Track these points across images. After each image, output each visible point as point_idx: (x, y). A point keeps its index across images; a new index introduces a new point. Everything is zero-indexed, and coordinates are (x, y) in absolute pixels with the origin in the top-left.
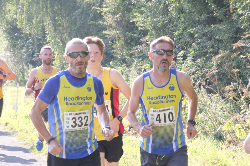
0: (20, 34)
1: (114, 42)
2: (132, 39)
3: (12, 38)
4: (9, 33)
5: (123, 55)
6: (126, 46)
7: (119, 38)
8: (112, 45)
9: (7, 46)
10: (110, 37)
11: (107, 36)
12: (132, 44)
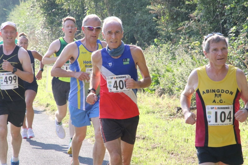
0: (58, 10)
1: (159, 17)
2: (178, 14)
3: (49, 15)
4: (47, 9)
5: (168, 32)
6: (171, 22)
7: (164, 14)
8: (156, 21)
9: (45, 23)
10: (154, 12)
11: (151, 11)
12: (178, 19)
